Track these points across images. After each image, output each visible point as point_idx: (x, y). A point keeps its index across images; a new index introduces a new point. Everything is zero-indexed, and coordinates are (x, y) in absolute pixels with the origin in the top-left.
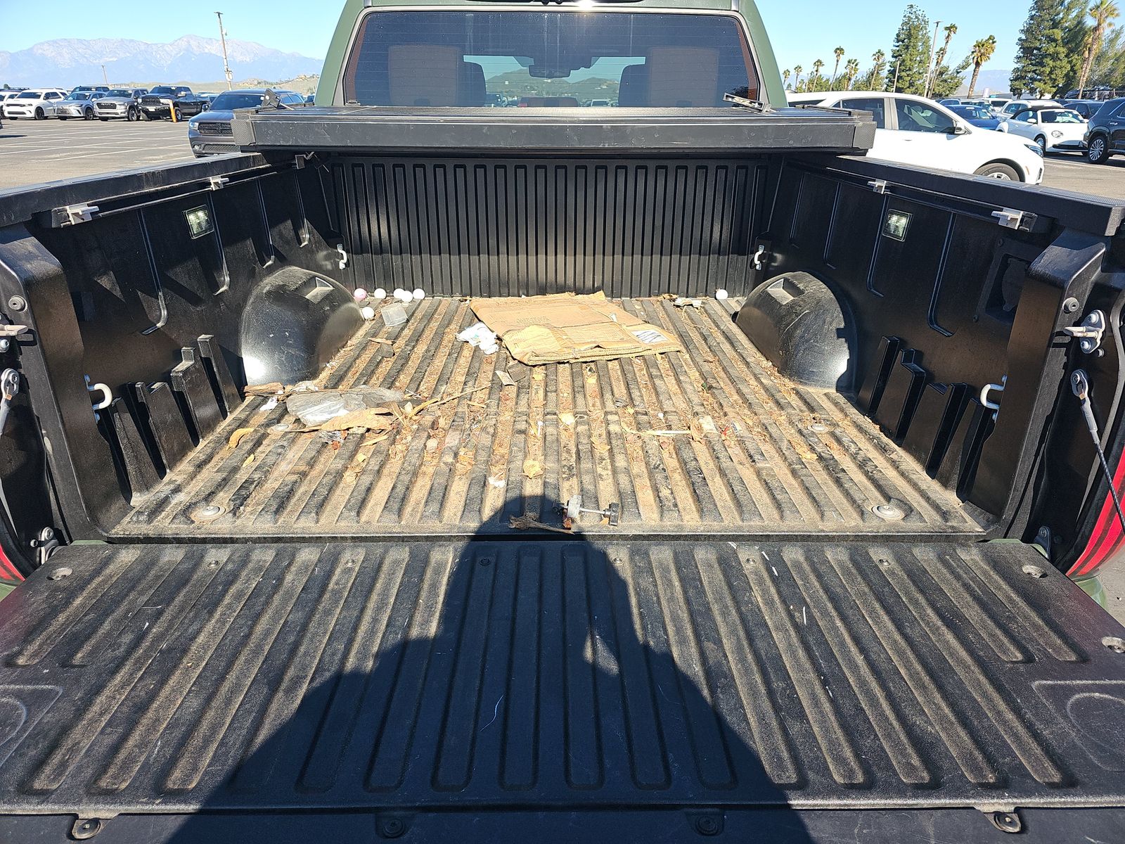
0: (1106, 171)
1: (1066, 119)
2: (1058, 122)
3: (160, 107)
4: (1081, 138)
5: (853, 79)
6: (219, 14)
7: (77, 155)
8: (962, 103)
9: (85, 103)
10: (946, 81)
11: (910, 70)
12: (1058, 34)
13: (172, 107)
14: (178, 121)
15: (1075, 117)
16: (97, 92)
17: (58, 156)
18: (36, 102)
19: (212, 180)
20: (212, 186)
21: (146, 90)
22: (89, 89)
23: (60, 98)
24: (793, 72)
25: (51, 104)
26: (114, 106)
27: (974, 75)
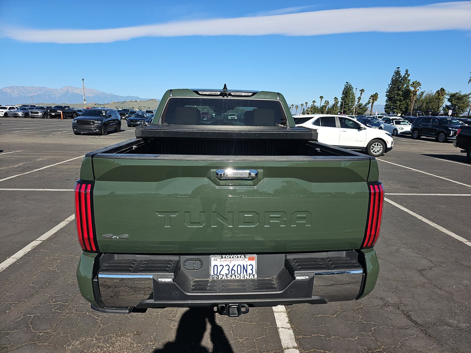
0: (419, 142)
1: (404, 123)
2: (401, 124)
3: (56, 113)
4: (410, 130)
5: (327, 107)
6: (83, 79)
7: (25, 132)
8: (367, 117)
9: (25, 111)
10: (362, 108)
11: (348, 104)
12: (401, 93)
13: (62, 113)
14: (63, 119)
15: (407, 122)
16: (31, 107)
17: (17, 132)
18: (5, 111)
19: (134, 147)
20: (134, 148)
21: (52, 107)
22: (27, 106)
23: (15, 109)
24: (304, 104)
25: (11, 112)
26: (38, 113)
27: (372, 107)
